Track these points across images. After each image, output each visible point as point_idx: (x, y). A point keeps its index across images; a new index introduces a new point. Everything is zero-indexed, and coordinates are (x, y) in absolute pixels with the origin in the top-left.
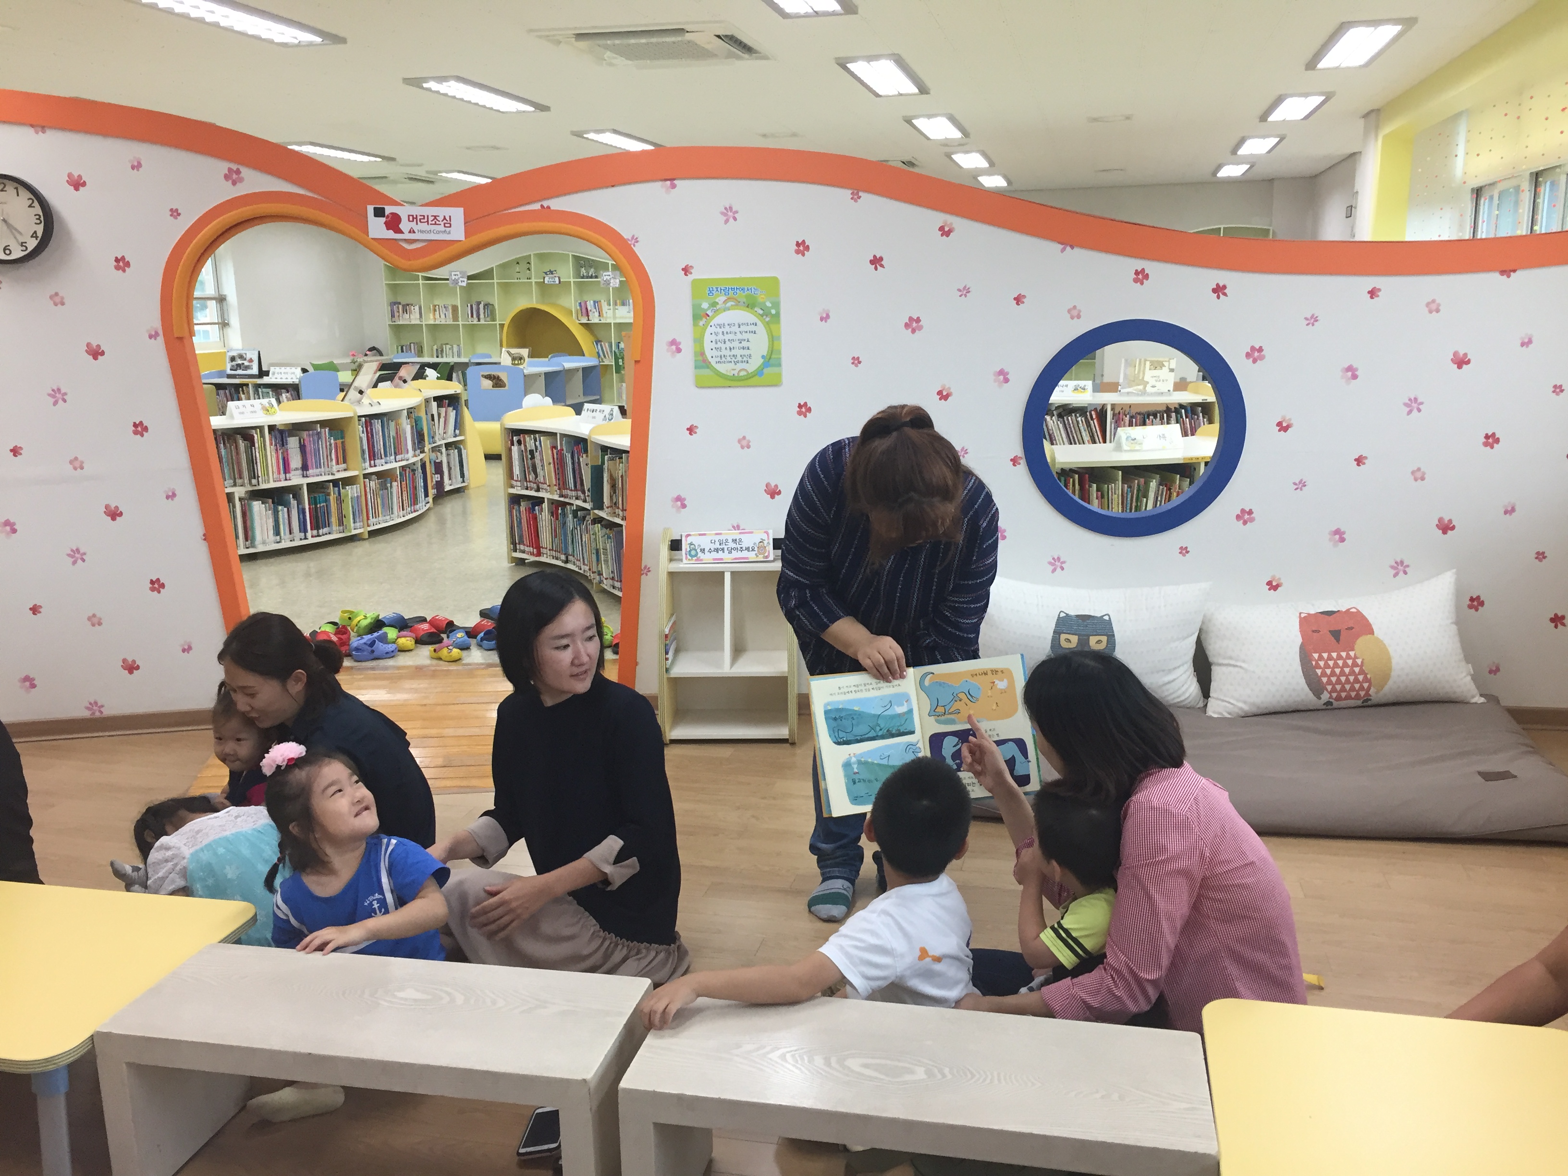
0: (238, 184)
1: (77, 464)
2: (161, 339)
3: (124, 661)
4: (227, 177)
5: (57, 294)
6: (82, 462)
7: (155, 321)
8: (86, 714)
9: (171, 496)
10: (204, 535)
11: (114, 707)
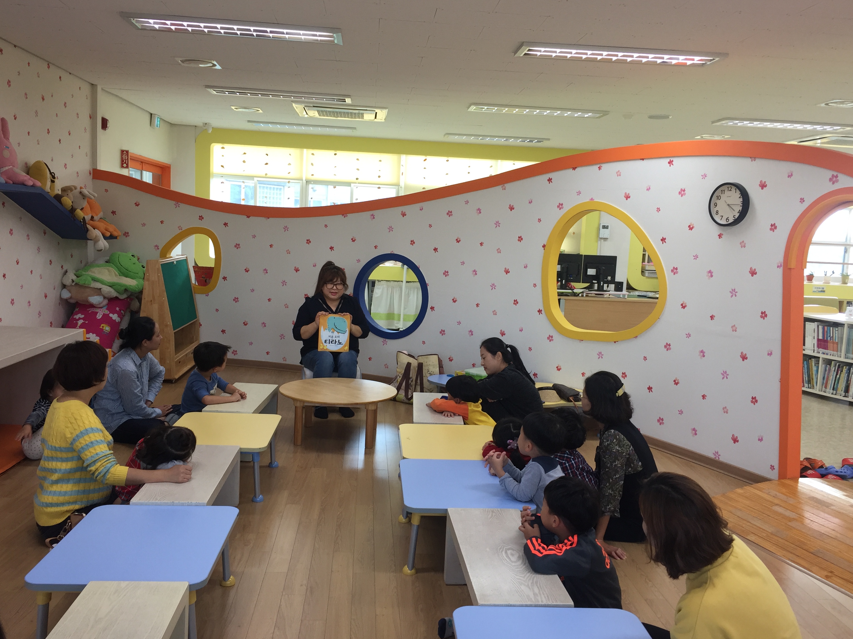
0: (835, 183)
1: (734, 329)
2: (782, 268)
3: (733, 435)
4: (830, 180)
5: (743, 242)
6: (736, 328)
7: (780, 258)
8: (713, 456)
9: (770, 354)
10: (780, 379)
11: (725, 458)
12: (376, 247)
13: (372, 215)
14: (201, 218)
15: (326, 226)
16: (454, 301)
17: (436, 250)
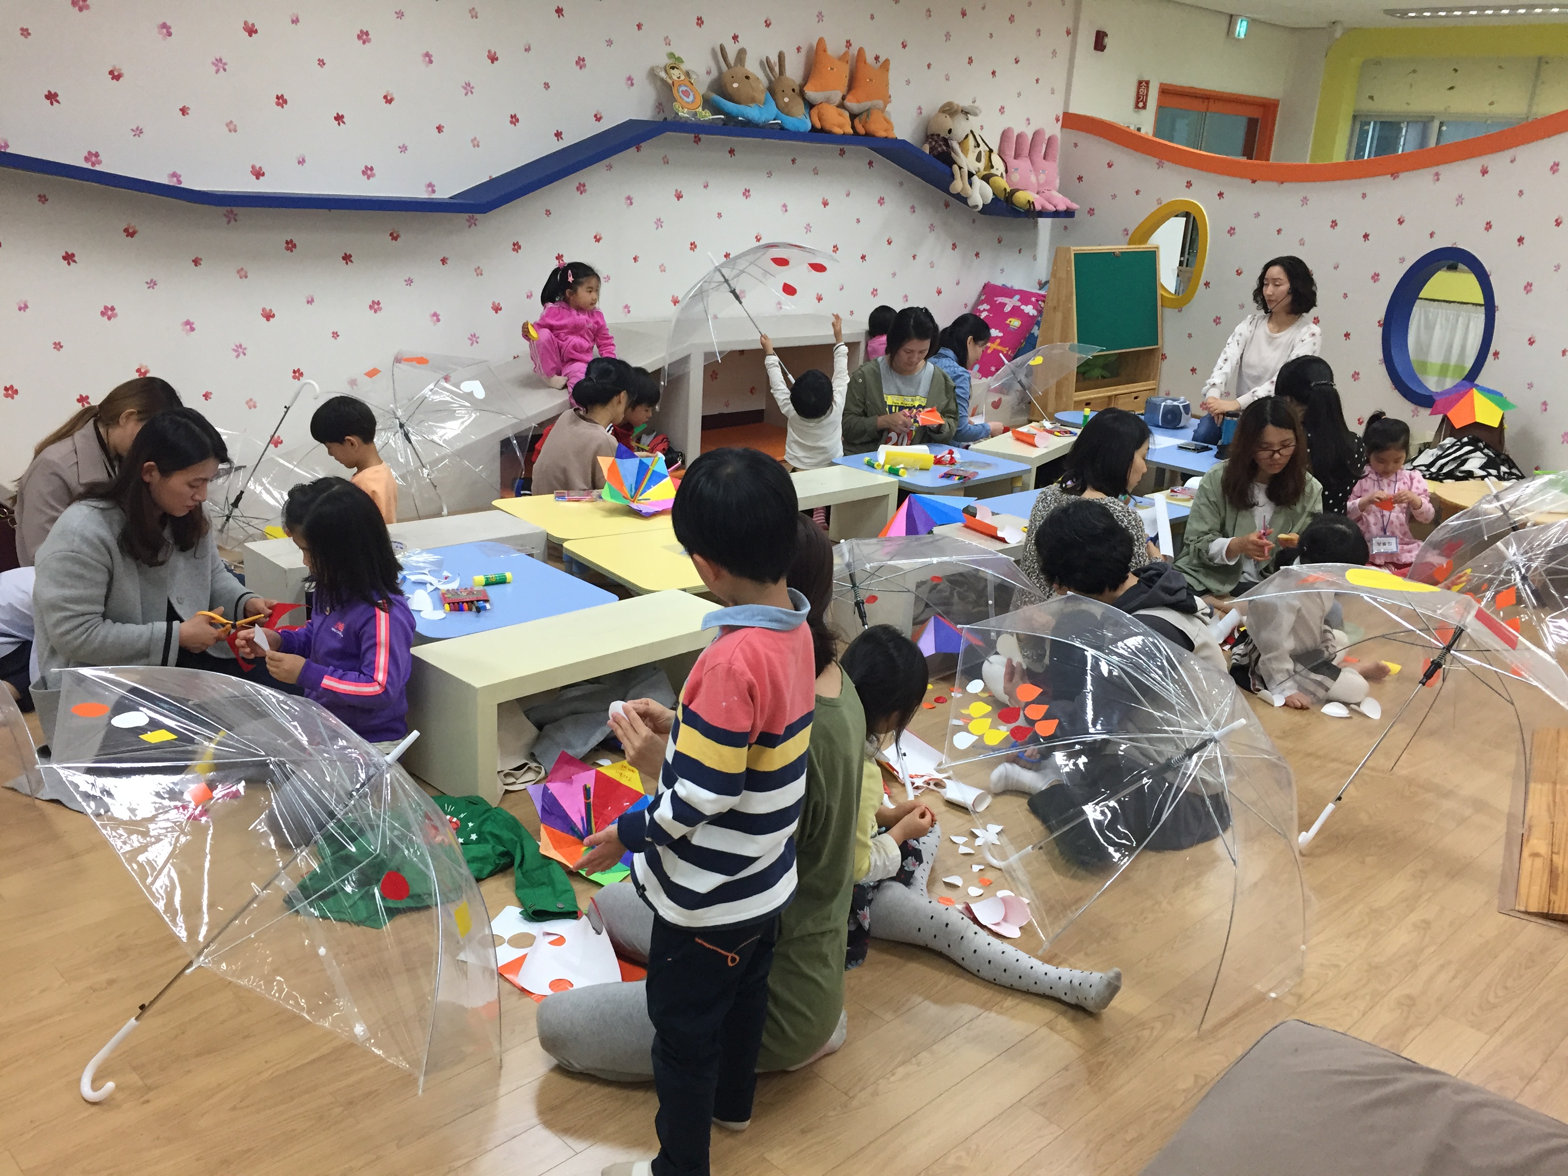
12: (1432, 235)
13: (1437, 174)
14: (1189, 184)
15: (1364, 196)
16: (1531, 342)
17: (1521, 240)
